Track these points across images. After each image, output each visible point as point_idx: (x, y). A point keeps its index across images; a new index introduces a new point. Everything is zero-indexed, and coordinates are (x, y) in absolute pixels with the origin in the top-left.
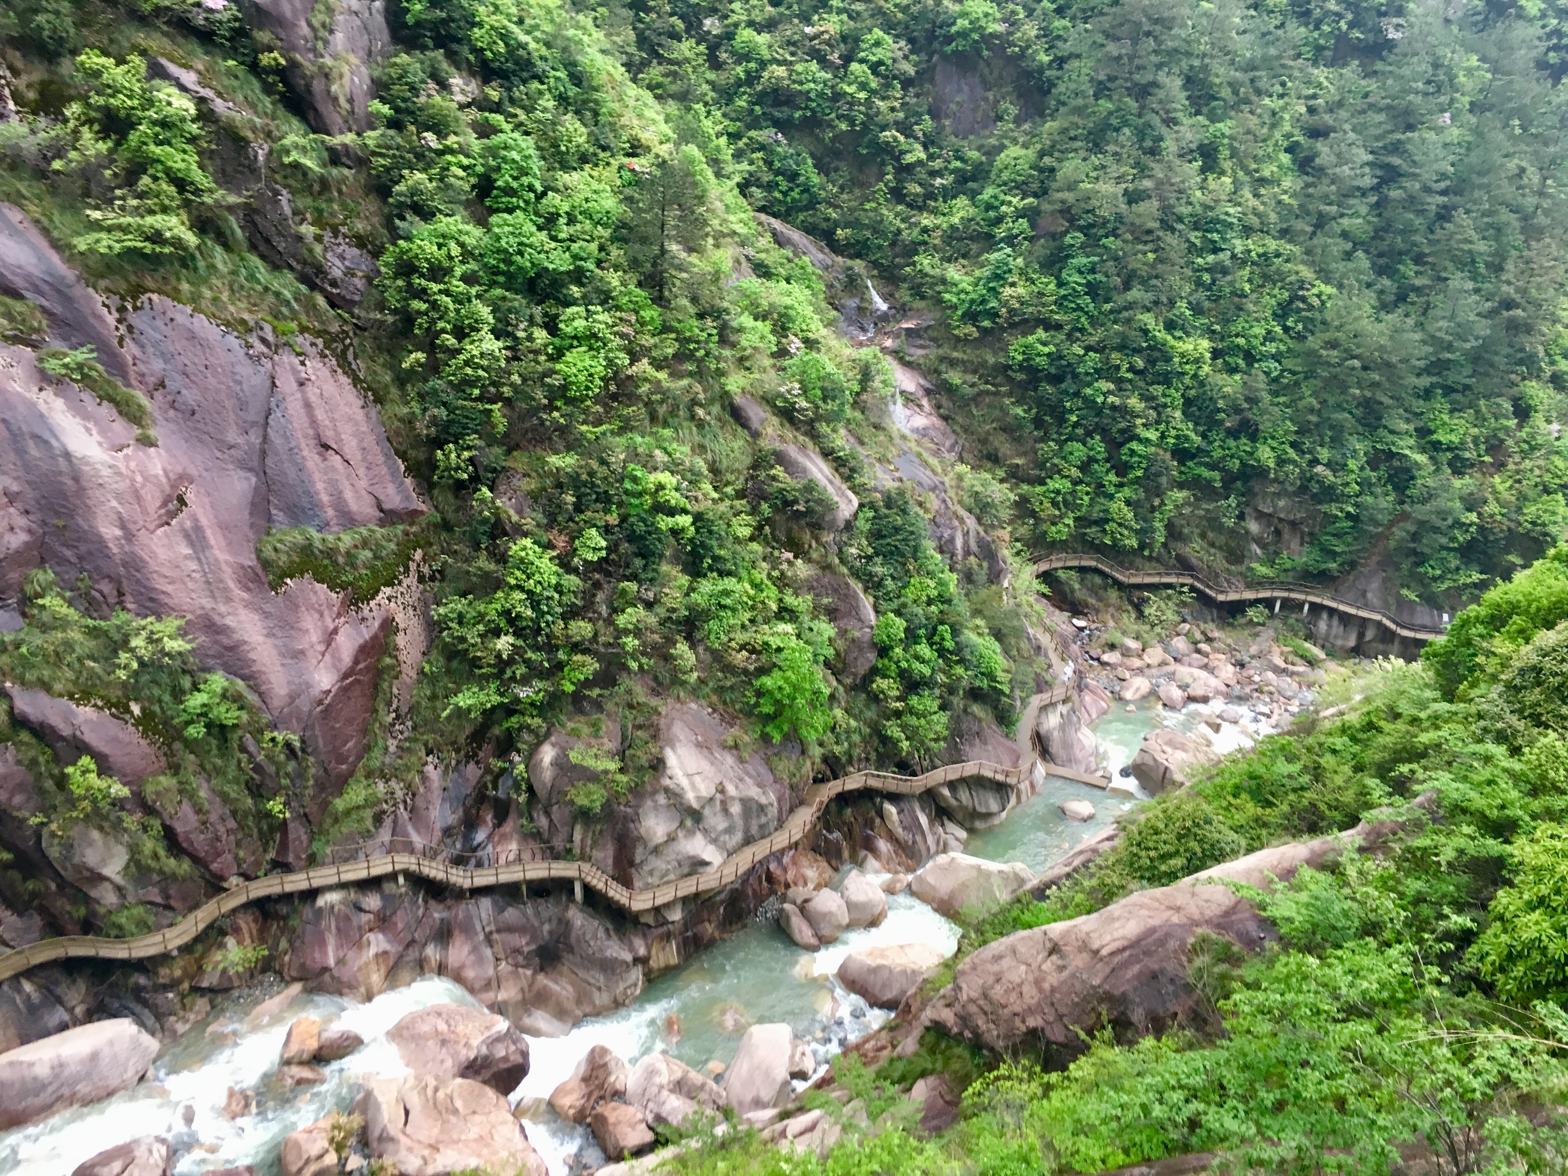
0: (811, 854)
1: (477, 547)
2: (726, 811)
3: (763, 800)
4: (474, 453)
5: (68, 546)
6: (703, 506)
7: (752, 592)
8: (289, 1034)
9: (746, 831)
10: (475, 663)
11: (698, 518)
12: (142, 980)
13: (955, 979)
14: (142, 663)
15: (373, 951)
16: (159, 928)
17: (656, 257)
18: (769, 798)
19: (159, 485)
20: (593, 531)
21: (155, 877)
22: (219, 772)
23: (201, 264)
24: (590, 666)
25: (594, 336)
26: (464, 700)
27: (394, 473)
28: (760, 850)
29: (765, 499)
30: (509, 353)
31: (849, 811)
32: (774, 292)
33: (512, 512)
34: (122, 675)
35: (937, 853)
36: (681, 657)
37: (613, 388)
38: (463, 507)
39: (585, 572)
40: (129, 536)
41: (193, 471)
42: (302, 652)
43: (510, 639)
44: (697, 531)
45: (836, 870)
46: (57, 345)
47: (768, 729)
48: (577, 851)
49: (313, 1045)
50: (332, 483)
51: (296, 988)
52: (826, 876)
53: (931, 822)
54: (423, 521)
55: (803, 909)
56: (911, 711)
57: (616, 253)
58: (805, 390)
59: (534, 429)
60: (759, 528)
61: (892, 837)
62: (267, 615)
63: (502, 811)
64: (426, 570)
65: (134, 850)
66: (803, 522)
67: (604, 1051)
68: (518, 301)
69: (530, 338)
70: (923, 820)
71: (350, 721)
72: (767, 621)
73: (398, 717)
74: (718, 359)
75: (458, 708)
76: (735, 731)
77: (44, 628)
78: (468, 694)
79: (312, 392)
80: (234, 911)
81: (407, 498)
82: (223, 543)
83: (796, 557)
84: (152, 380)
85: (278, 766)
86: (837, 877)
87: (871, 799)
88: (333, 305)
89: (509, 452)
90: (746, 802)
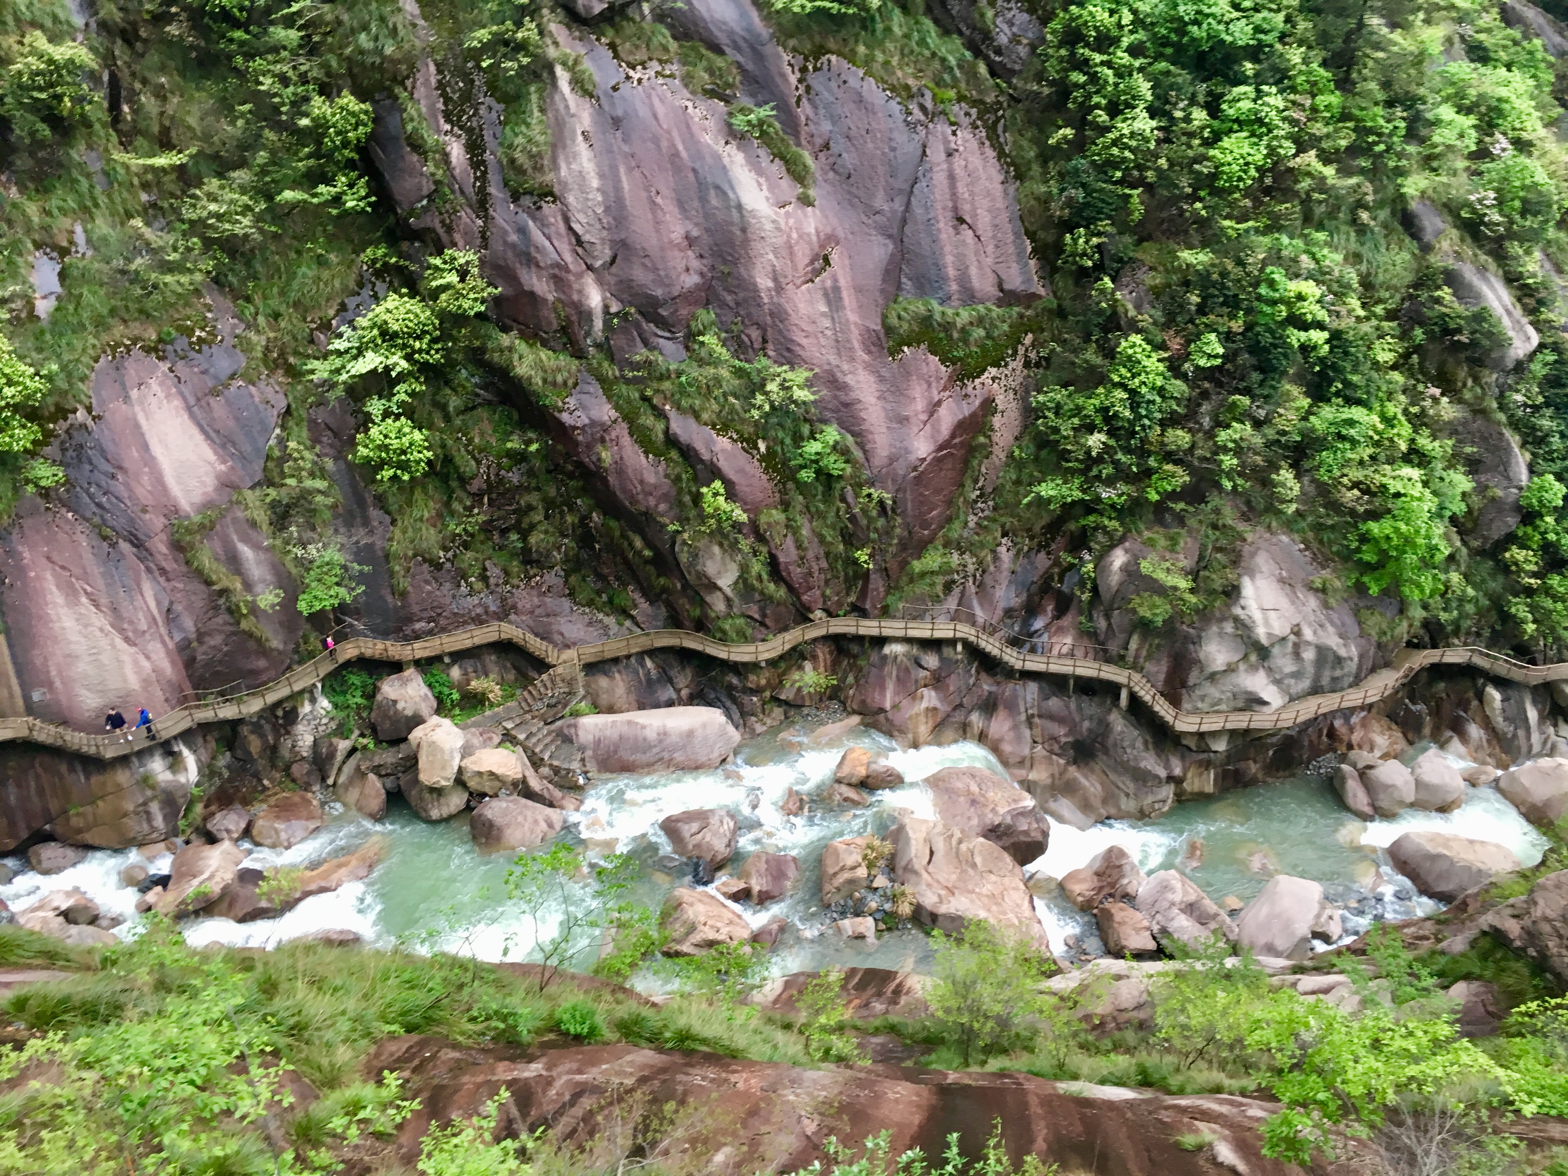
0: (1385, 721)
1: (1087, 339)
2: (1297, 654)
3: (1343, 652)
4: (1103, 239)
5: (731, 292)
6: (1346, 323)
7: (1381, 427)
8: (844, 758)
9: (1317, 678)
10: (1064, 455)
11: (1336, 337)
12: (735, 681)
13: (1531, 891)
14: (772, 407)
15: (924, 705)
16: (753, 640)
17: (1350, 33)
18: (1350, 651)
19: (810, 243)
20: (1213, 337)
21: (757, 596)
22: (821, 515)
23: (880, 26)
24: (1181, 478)
25: (1260, 122)
26: (1047, 490)
27: (1020, 254)
28: (1328, 703)
29: (1421, 324)
30: (1161, 135)
31: (1442, 685)
32: (1487, 81)
33: (1130, 306)
34: (756, 414)
35: (1540, 755)
36: (1283, 485)
37: (1268, 181)
38: (1082, 297)
39: (1195, 378)
40: (779, 288)
41: (840, 233)
42: (907, 419)
43: (1103, 437)
44: (1331, 351)
45: (1411, 743)
46: (746, 101)
47: (1365, 579)
48: (1130, 659)
49: (862, 772)
50: (960, 257)
51: (855, 719)
52: (1398, 747)
53: (1542, 719)
54: (1039, 305)
55: (1364, 774)
56: (1548, 591)
57: (1303, 25)
58: (1500, 202)
59: (1171, 220)
60: (1406, 356)
61: (1487, 724)
62: (881, 379)
63: (1064, 604)
64: (1033, 355)
65: (744, 569)
66: (1462, 356)
67: (1122, 854)
68: (1182, 76)
69: (1187, 119)
70: (1532, 714)
71: (937, 492)
72: (1390, 461)
73: (981, 496)
74: (1400, 156)
75: (1039, 497)
76: (1326, 573)
77: (702, 362)
78: (1051, 485)
79: (958, 163)
80: (815, 640)
81: (1029, 280)
82: (854, 304)
83: (1443, 394)
84: (819, 141)
85: (870, 520)
86: (1410, 751)
87: (1474, 680)
88: (993, 74)
89: (1139, 242)
90: (1322, 652)
